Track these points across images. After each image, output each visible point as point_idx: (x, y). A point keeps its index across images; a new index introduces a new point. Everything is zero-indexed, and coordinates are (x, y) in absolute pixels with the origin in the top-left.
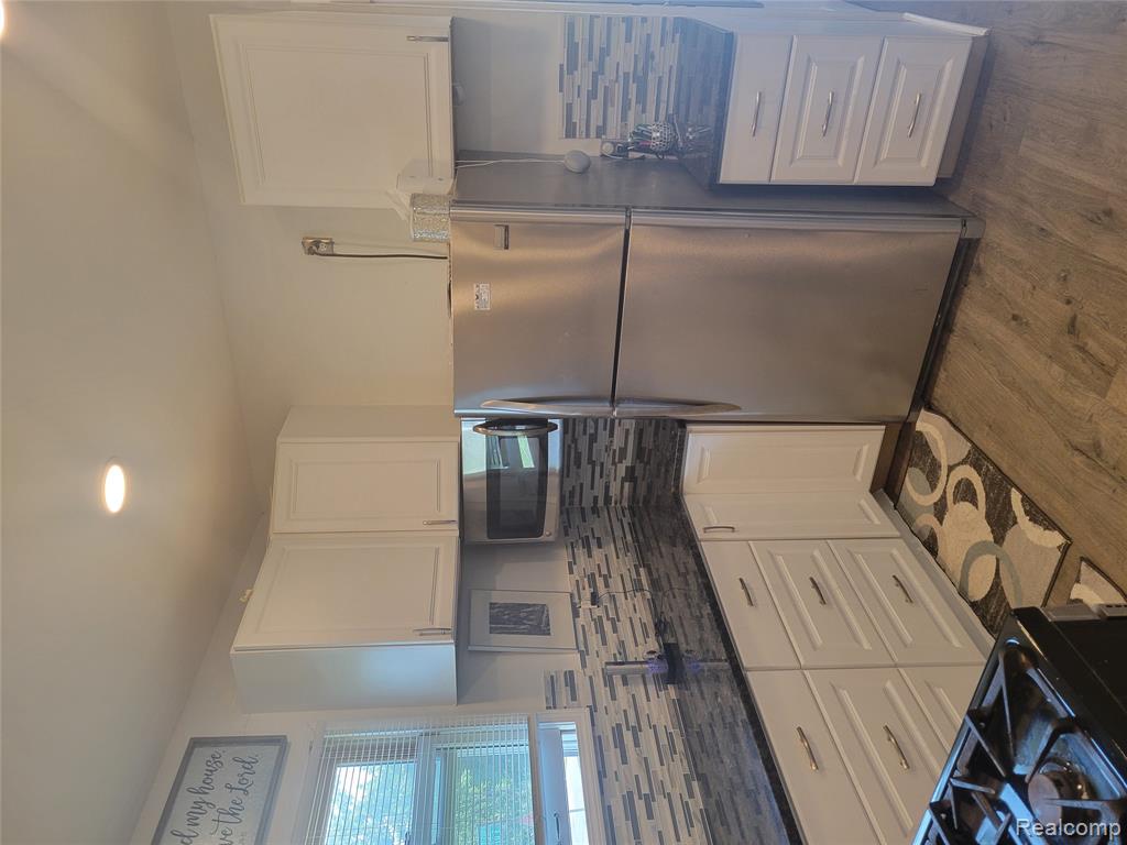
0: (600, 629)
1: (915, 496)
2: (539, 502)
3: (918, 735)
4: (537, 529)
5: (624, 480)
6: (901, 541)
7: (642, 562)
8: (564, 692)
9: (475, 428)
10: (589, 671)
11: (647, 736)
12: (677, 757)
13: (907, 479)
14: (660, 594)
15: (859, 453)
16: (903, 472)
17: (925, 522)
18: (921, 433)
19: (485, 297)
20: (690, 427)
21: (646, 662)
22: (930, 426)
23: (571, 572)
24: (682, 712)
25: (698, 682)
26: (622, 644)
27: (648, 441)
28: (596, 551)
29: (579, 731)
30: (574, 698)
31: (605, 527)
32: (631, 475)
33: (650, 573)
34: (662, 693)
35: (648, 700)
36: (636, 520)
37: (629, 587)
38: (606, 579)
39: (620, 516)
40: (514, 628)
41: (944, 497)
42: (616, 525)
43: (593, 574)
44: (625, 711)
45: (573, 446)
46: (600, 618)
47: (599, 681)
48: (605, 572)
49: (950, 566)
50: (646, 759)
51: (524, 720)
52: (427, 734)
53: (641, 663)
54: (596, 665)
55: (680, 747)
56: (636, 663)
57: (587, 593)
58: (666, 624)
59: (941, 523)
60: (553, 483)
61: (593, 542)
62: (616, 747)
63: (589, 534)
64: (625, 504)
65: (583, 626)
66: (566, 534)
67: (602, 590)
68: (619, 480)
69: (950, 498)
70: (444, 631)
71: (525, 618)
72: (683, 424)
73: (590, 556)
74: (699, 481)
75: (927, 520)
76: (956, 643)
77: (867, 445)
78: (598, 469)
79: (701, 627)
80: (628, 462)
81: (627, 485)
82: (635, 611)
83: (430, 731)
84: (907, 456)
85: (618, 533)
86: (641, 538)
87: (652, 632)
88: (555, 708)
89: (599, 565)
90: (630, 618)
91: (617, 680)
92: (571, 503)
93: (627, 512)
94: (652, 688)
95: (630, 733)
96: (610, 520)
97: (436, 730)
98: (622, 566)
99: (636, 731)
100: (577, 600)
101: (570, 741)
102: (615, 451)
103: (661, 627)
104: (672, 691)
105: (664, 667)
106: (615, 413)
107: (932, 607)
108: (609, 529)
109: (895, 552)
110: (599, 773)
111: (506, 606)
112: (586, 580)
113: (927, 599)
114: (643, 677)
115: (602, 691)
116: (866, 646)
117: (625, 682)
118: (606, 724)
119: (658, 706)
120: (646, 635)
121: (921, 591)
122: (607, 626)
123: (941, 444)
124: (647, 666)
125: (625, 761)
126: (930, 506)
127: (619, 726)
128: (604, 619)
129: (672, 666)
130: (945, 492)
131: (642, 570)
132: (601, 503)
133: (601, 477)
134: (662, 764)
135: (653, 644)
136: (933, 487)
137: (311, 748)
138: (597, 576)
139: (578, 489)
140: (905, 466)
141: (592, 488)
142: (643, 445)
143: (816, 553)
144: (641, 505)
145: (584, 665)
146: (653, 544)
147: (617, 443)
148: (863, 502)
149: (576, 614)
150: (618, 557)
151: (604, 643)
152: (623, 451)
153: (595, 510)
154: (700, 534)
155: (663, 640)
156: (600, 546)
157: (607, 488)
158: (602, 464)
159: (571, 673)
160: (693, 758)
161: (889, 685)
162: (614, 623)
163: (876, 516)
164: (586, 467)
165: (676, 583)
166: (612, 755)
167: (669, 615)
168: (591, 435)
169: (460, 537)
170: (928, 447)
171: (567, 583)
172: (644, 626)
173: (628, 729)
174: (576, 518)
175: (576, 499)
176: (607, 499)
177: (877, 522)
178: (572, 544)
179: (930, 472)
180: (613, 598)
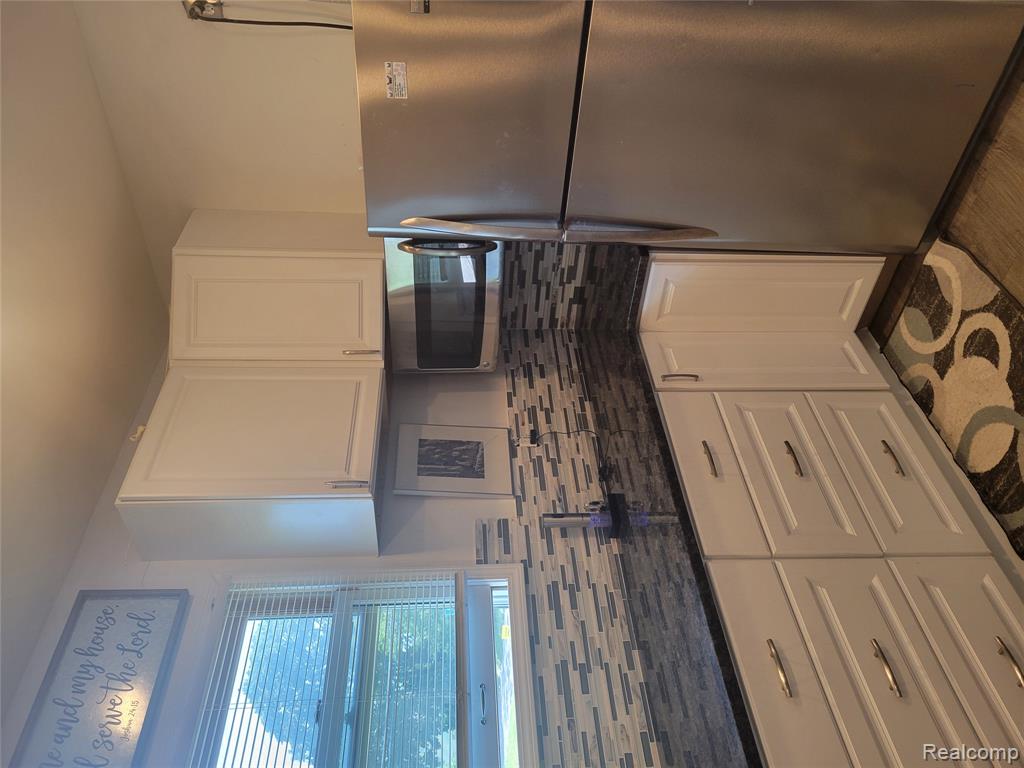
0: (539, 472)
1: (911, 341)
2: (476, 322)
3: (911, 651)
4: (474, 357)
5: (571, 302)
6: (891, 395)
7: (589, 394)
8: (496, 542)
9: (401, 246)
10: (524, 520)
11: (585, 596)
12: (617, 621)
13: (902, 319)
14: (606, 432)
15: (850, 289)
16: (896, 313)
17: (920, 373)
18: (929, 268)
19: (399, 80)
20: (653, 255)
21: (588, 515)
22: (944, 260)
23: (510, 404)
24: (625, 569)
25: (645, 536)
26: (562, 489)
27: (601, 262)
28: (538, 382)
29: (511, 588)
30: (507, 550)
31: (549, 353)
32: (580, 296)
33: (596, 408)
34: (604, 548)
35: (588, 555)
36: (584, 348)
37: (573, 427)
38: (548, 413)
39: (567, 341)
40: (446, 470)
41: (950, 347)
42: (562, 352)
43: (534, 408)
44: (562, 567)
45: (517, 263)
46: (539, 458)
47: (535, 531)
48: (546, 405)
49: (947, 428)
50: (583, 623)
51: (452, 576)
52: (343, 589)
53: (582, 515)
54: (533, 512)
55: (620, 609)
56: (577, 515)
57: (527, 429)
58: (611, 471)
59: (942, 377)
60: (492, 301)
61: (535, 371)
62: (551, 609)
63: (532, 360)
64: (572, 327)
65: (521, 468)
66: (507, 361)
67: (543, 428)
68: (566, 301)
69: (959, 349)
70: (361, 484)
71: (456, 458)
72: (645, 251)
73: (531, 386)
74: (659, 317)
75: (924, 371)
76: (955, 528)
77: (861, 278)
78: (543, 289)
79: (649, 472)
80: (577, 282)
81: (575, 307)
82: (578, 451)
83: (347, 586)
84: (906, 291)
85: (563, 360)
86: (588, 366)
87: (595, 477)
88: (486, 562)
89: (540, 397)
90: (573, 460)
91: (556, 533)
92: (514, 325)
93: (573, 336)
94: (592, 541)
95: (567, 592)
96: (555, 347)
97: (355, 585)
98: (566, 398)
99: (573, 590)
100: (515, 437)
101: (501, 597)
102: (563, 270)
103: (606, 473)
104: (614, 544)
105: (606, 521)
106: (565, 237)
107: (928, 483)
108: (554, 356)
109: (883, 408)
110: (531, 638)
111: (438, 444)
112: (526, 413)
113: (921, 471)
114: (584, 529)
115: (539, 544)
116: (850, 530)
117: (564, 534)
118: (541, 581)
119: (598, 561)
120: (589, 479)
121: (914, 458)
122: (547, 467)
123: (956, 285)
124: (588, 519)
125: (560, 625)
126: (929, 355)
127: (555, 584)
128: (544, 460)
129: (616, 518)
130: (952, 341)
131: (587, 404)
132: (546, 325)
133: (547, 298)
134: (600, 629)
135: (596, 493)
136: (937, 334)
137: (213, 605)
138: (538, 410)
139: (521, 312)
140: (900, 303)
141: (537, 309)
142: (595, 265)
143: (792, 409)
144: (589, 328)
145: (520, 513)
146: (601, 374)
147: (567, 261)
148: (847, 346)
149: (513, 453)
150: (562, 389)
151: (543, 487)
152: (572, 270)
153: (539, 334)
154: (658, 383)
155: (608, 487)
156: (542, 375)
157: (553, 310)
158: (548, 284)
159: (506, 521)
160: (635, 622)
161: (876, 582)
162: (554, 464)
163: (863, 365)
164: (530, 288)
165: (624, 420)
166: (546, 617)
167: (614, 457)
168: (537, 252)
169: (385, 368)
170: (938, 285)
171: (505, 417)
172: (587, 468)
173: (565, 588)
174: (518, 344)
175: (519, 321)
176: (553, 321)
177: (863, 370)
178: (512, 371)
179: (934, 315)
180: (554, 435)
